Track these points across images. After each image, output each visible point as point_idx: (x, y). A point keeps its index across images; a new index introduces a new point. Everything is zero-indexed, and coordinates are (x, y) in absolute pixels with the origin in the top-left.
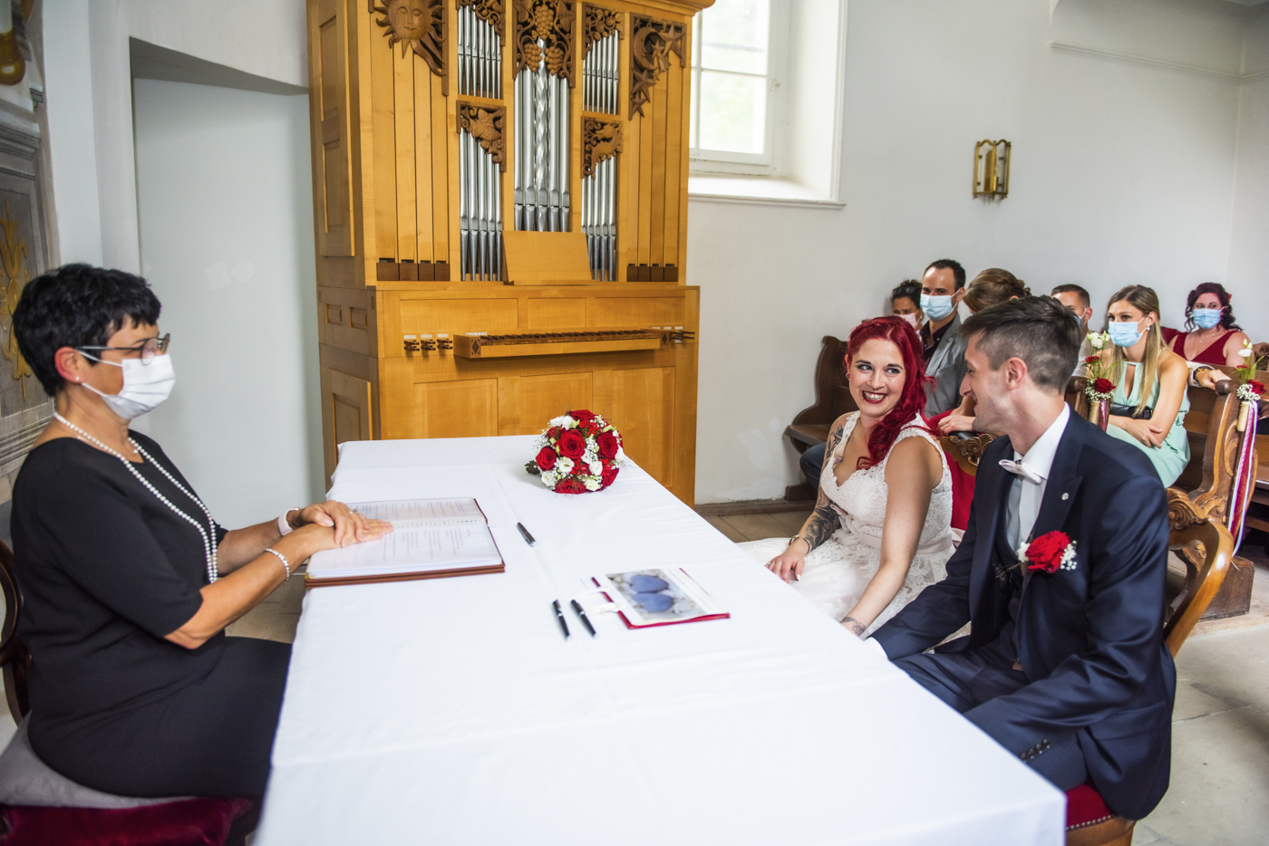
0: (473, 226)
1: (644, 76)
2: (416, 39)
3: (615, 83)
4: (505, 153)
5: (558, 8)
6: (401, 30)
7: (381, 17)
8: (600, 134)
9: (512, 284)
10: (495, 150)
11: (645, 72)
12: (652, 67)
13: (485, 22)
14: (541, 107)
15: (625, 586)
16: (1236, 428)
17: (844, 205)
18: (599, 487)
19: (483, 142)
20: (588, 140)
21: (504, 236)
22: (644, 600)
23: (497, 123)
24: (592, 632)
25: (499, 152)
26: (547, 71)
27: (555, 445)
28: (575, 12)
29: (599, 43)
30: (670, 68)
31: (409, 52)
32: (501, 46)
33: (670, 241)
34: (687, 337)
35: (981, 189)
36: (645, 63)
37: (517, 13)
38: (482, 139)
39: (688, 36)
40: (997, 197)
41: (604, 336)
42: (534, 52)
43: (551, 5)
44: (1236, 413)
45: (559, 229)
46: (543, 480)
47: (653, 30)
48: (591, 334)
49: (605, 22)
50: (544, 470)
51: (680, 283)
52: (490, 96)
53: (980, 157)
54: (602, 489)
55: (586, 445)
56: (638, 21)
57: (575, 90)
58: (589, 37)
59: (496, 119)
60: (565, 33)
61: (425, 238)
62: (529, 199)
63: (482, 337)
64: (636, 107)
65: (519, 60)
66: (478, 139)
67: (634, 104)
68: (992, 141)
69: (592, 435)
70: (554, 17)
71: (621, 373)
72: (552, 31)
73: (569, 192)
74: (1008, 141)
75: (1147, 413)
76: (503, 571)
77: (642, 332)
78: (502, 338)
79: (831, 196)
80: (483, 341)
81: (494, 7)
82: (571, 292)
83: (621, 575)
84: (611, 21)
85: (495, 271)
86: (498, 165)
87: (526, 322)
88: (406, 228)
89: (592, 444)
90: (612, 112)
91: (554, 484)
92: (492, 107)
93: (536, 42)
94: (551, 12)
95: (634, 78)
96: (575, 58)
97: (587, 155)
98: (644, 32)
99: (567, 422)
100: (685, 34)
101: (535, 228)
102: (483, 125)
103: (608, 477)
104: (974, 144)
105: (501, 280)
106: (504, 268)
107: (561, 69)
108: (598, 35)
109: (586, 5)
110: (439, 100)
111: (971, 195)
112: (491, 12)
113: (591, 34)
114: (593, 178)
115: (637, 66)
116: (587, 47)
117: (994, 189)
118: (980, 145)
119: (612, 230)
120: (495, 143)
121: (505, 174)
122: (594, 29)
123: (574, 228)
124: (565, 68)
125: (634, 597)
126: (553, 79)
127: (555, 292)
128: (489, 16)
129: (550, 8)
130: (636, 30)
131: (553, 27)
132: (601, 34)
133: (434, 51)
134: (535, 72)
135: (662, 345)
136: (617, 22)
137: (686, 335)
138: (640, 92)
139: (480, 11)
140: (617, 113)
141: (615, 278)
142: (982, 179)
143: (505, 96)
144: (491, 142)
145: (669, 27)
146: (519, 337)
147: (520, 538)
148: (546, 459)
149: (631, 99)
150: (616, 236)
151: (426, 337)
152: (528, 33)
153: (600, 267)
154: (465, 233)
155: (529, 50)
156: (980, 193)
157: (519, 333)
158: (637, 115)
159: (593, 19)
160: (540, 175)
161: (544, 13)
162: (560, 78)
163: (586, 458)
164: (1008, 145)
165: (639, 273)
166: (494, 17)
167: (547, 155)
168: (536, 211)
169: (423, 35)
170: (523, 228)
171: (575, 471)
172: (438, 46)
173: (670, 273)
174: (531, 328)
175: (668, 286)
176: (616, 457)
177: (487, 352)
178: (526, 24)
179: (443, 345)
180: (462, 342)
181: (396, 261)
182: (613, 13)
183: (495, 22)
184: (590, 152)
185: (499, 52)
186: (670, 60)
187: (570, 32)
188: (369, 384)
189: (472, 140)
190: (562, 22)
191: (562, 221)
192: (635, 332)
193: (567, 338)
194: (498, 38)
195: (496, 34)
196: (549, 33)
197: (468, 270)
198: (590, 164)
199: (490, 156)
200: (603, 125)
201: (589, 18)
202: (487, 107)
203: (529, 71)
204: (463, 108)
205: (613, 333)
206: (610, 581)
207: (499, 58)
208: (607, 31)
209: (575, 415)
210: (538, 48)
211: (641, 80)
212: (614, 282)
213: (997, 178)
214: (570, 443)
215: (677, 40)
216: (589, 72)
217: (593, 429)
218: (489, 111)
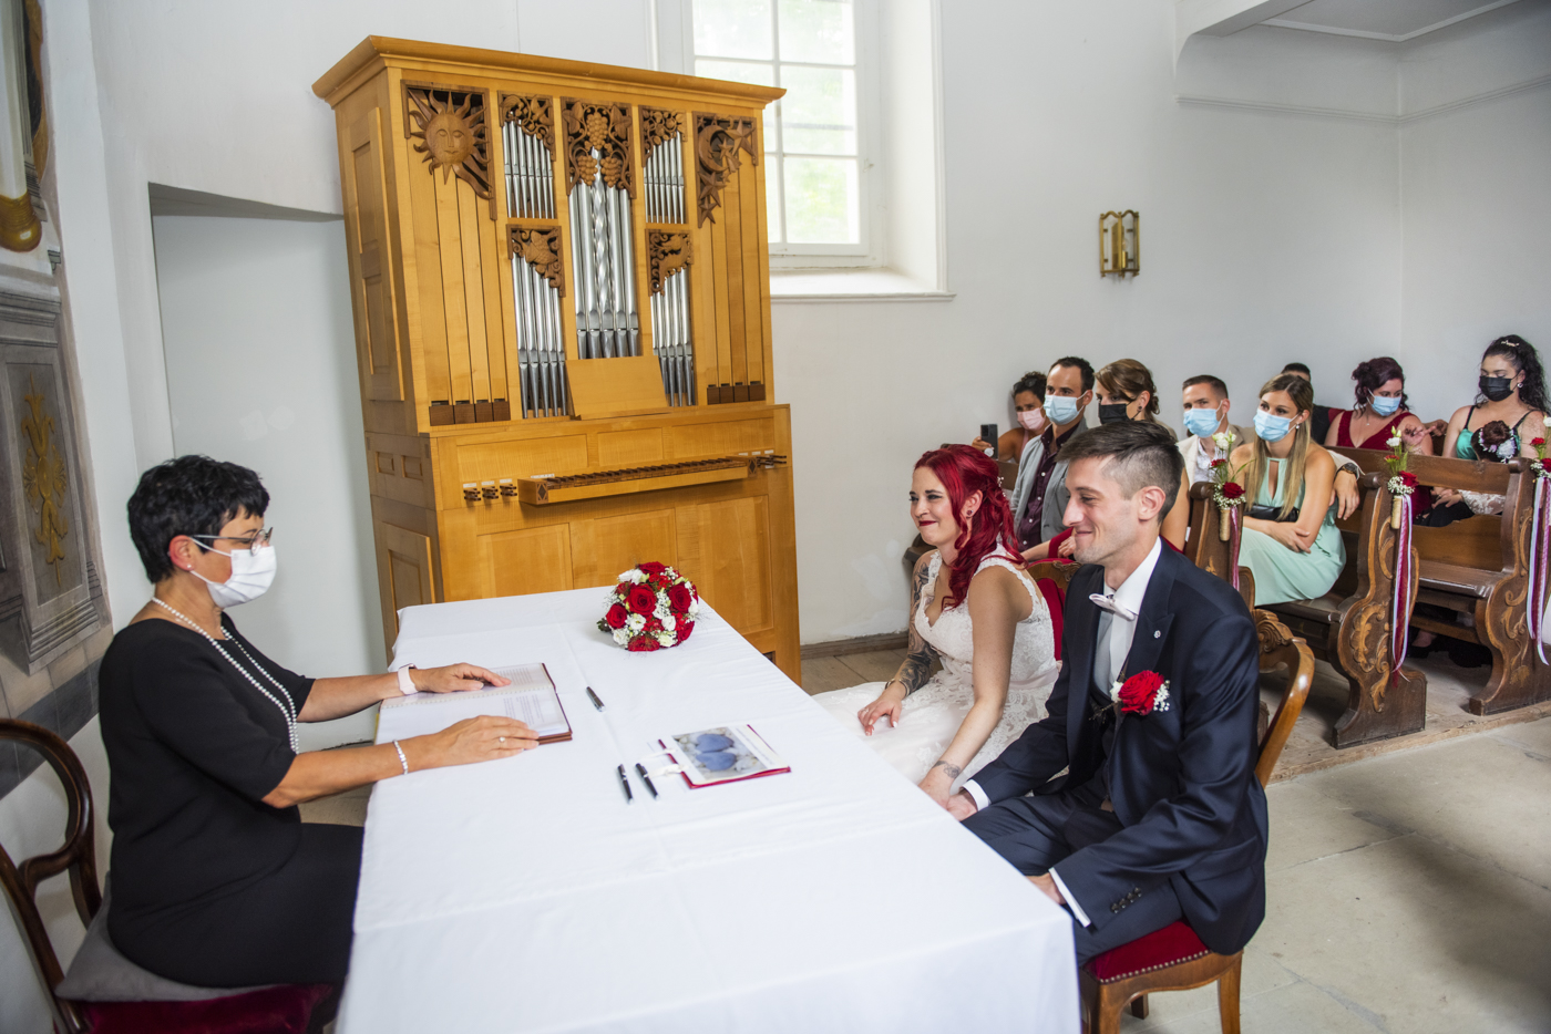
0: (533, 359)
1: (711, 179)
2: (458, 162)
3: (681, 189)
4: (562, 276)
5: (612, 115)
6: (441, 154)
7: (419, 142)
8: (667, 246)
9: (579, 418)
10: (552, 274)
11: (714, 174)
12: (720, 169)
13: (532, 137)
14: (599, 223)
15: (691, 746)
16: (1390, 525)
17: (953, 296)
18: (674, 642)
19: (539, 267)
20: (654, 254)
21: (568, 366)
22: (707, 759)
23: (552, 244)
24: (654, 793)
25: (557, 276)
26: (605, 183)
27: (625, 602)
28: (631, 117)
29: (660, 147)
30: (741, 168)
31: (452, 176)
32: (552, 161)
33: (754, 355)
34: (779, 461)
35: (1109, 266)
36: (712, 164)
37: (567, 124)
38: (536, 264)
39: (759, 131)
40: (1128, 274)
41: (685, 468)
42: (588, 165)
43: (604, 112)
44: (1388, 509)
45: (628, 353)
46: (615, 638)
47: (719, 128)
48: (670, 467)
49: (665, 125)
50: (615, 628)
51: (768, 401)
52: (543, 217)
53: (1106, 231)
54: (678, 644)
55: (657, 600)
56: (702, 120)
57: (635, 202)
58: (649, 143)
59: (551, 240)
60: (621, 140)
61: (481, 376)
62: (592, 324)
63: (549, 480)
64: (705, 213)
65: (573, 175)
66: (532, 263)
67: (703, 210)
68: (1117, 212)
69: (663, 589)
70: (608, 124)
71: (707, 507)
72: (607, 140)
73: (636, 313)
74: (1135, 211)
75: (1294, 516)
76: (571, 739)
77: (727, 460)
78: (571, 479)
79: (938, 287)
80: (550, 484)
81: (541, 120)
82: (645, 422)
83: (687, 735)
84: (671, 123)
85: (560, 405)
86: (556, 290)
87: (598, 459)
88: (459, 367)
89: (663, 598)
90: (679, 221)
91: (626, 643)
92: (546, 228)
93: (590, 153)
94: (605, 119)
95: (701, 181)
96: (634, 168)
97: (655, 270)
98: (710, 131)
99: (637, 576)
100: (755, 129)
101: (602, 354)
102: (538, 247)
103: (684, 632)
104: (1098, 217)
105: (567, 414)
106: (570, 401)
107: (620, 180)
108: (658, 140)
109: (642, 109)
110: (487, 226)
111: (1098, 274)
112: (538, 126)
113: (649, 139)
114: (663, 295)
115: (704, 168)
116: (646, 153)
117: (1123, 266)
118: (1104, 217)
119: (688, 351)
120: (551, 267)
121: (564, 299)
122: (653, 133)
123: (645, 350)
124: (623, 178)
125: (698, 758)
126: (612, 191)
127: (627, 423)
128: (537, 130)
129: (603, 115)
130: (700, 129)
131: (608, 135)
132: (661, 138)
133: (478, 173)
134: (591, 184)
135: (749, 473)
136: (678, 124)
137: (778, 459)
138: (708, 196)
139: (526, 126)
140: (685, 222)
141: (694, 402)
142: (1109, 254)
143: (559, 214)
144: (547, 266)
145: (736, 123)
146: (590, 476)
147: (589, 702)
148: (616, 618)
149: (699, 206)
150: (693, 355)
151: (487, 484)
152: (581, 144)
153: (676, 391)
154: (524, 367)
155: (583, 163)
156: (1109, 272)
157: (590, 471)
158: (707, 221)
159: (651, 122)
160: (603, 297)
161: (597, 122)
162: (618, 190)
163: (658, 613)
164: (1136, 216)
165: (720, 395)
166: (542, 131)
167: (610, 274)
168: (601, 335)
169: (465, 158)
170: (588, 355)
171: (647, 627)
172: (483, 168)
173: (755, 391)
174: (604, 465)
175: (754, 406)
176: (690, 609)
177: (554, 496)
178: (577, 135)
179: (507, 491)
180: (527, 487)
181: (450, 403)
182: (673, 114)
183: (543, 136)
184: (657, 267)
185: (549, 168)
186: (741, 159)
187: (626, 139)
188: (428, 539)
189: (526, 266)
190: (616, 129)
191: (630, 345)
192: (719, 461)
193: (643, 474)
194: (548, 152)
195: (545, 148)
196: (603, 142)
197: (530, 406)
198: (658, 279)
199: (547, 280)
200: (670, 236)
201: (647, 122)
202: (539, 228)
203: (584, 185)
204: (514, 231)
205: (694, 464)
206: (675, 742)
207: (550, 174)
208: (668, 134)
209: (645, 568)
210: (592, 160)
211: (709, 184)
212: (693, 407)
213: (1126, 254)
214: (640, 599)
215: (746, 136)
216: (650, 180)
217: (664, 582)
218: (543, 232)
